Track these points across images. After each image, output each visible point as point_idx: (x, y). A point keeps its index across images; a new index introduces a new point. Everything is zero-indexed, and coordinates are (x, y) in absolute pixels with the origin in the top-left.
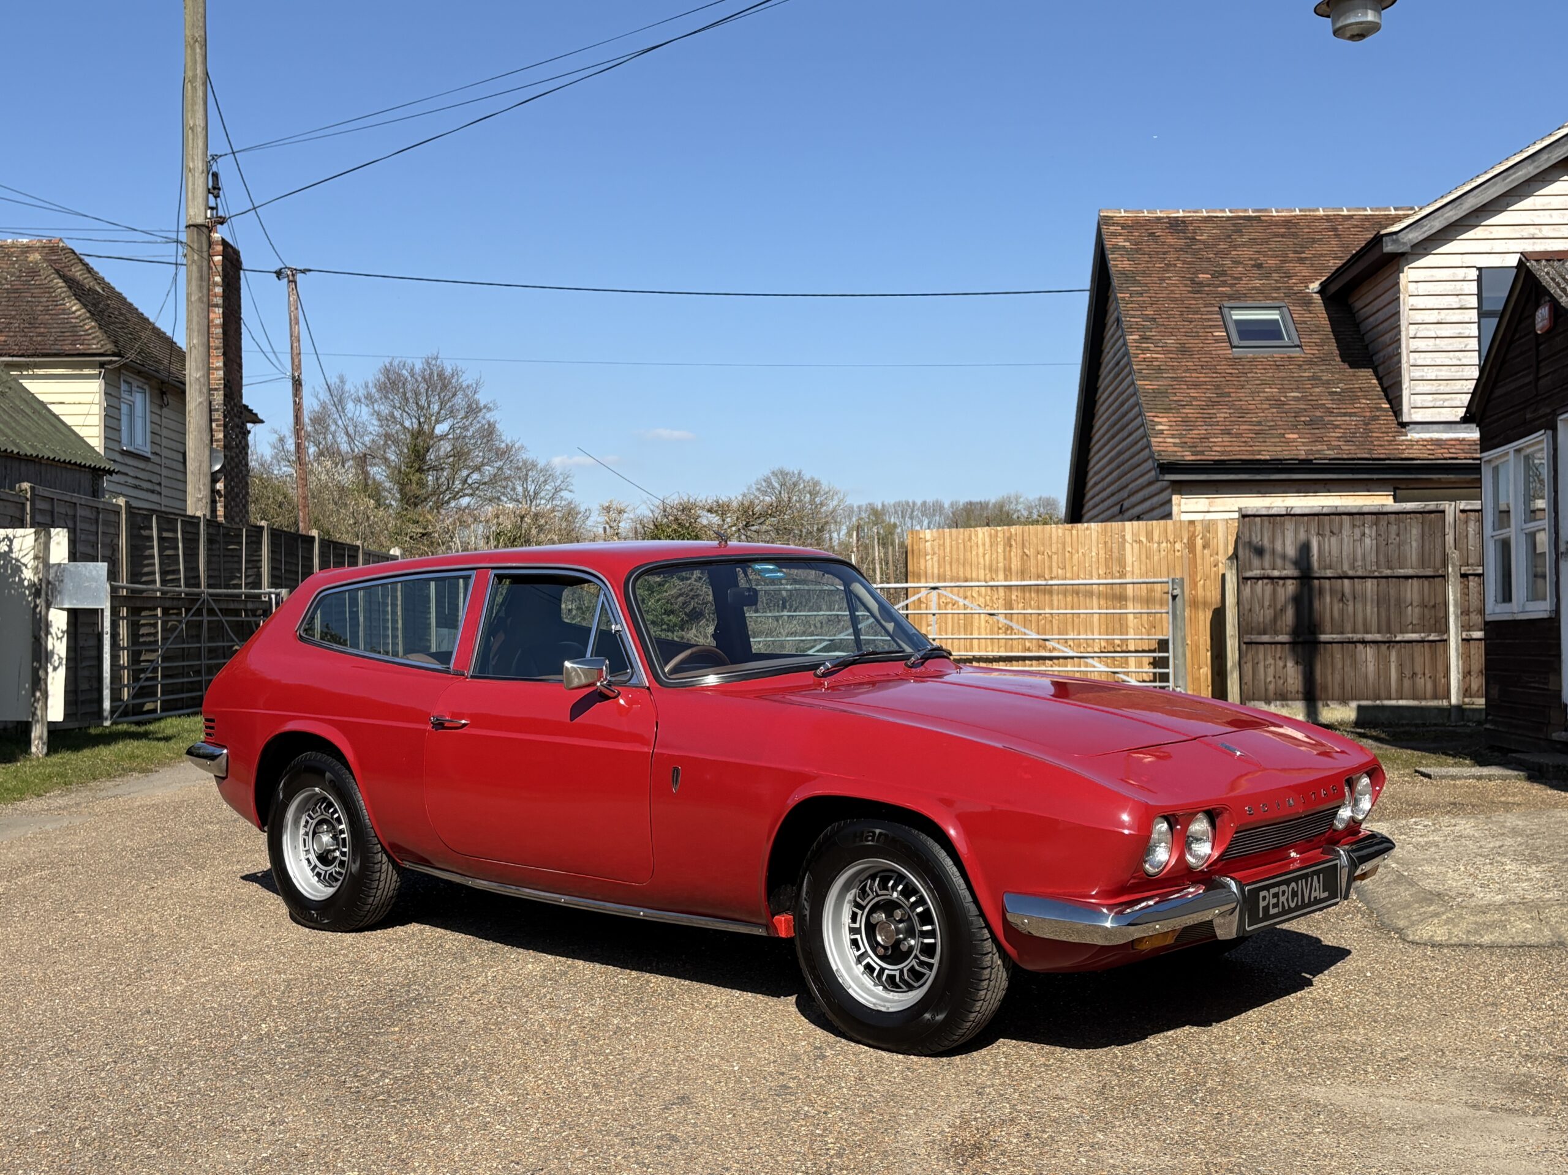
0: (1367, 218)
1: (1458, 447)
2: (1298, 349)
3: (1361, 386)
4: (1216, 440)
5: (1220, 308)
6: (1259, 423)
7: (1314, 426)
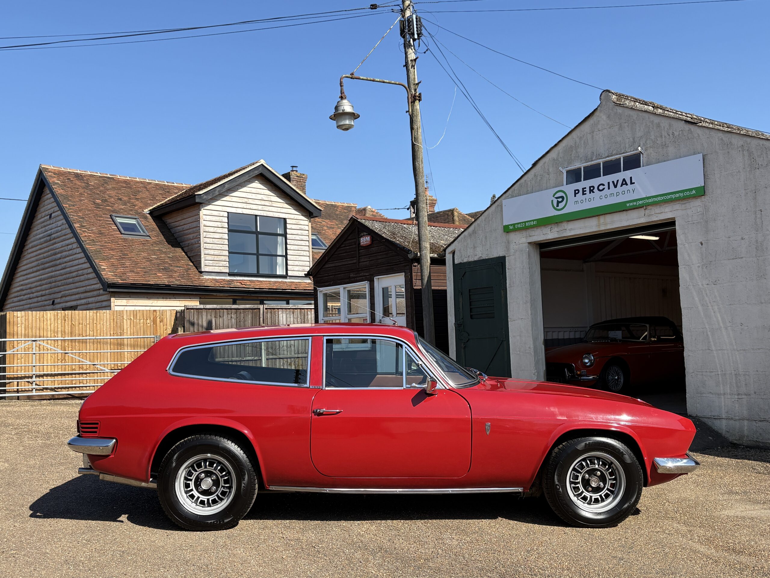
0: (157, 185)
1: (223, 282)
2: (148, 237)
3: (179, 255)
4: (129, 274)
5: (110, 216)
6: (144, 268)
7: (167, 271)
